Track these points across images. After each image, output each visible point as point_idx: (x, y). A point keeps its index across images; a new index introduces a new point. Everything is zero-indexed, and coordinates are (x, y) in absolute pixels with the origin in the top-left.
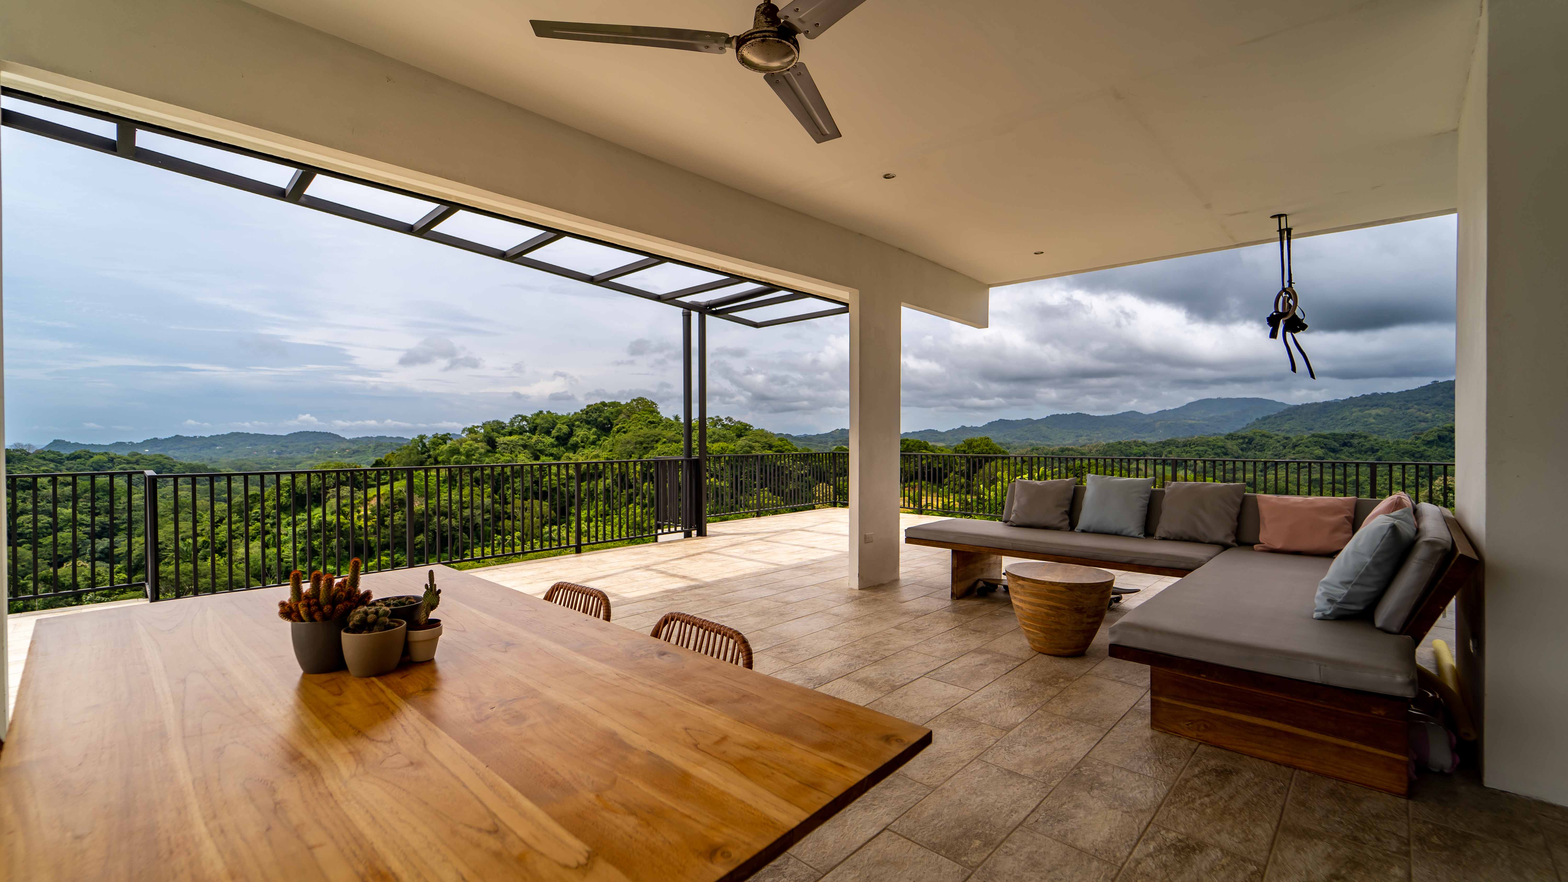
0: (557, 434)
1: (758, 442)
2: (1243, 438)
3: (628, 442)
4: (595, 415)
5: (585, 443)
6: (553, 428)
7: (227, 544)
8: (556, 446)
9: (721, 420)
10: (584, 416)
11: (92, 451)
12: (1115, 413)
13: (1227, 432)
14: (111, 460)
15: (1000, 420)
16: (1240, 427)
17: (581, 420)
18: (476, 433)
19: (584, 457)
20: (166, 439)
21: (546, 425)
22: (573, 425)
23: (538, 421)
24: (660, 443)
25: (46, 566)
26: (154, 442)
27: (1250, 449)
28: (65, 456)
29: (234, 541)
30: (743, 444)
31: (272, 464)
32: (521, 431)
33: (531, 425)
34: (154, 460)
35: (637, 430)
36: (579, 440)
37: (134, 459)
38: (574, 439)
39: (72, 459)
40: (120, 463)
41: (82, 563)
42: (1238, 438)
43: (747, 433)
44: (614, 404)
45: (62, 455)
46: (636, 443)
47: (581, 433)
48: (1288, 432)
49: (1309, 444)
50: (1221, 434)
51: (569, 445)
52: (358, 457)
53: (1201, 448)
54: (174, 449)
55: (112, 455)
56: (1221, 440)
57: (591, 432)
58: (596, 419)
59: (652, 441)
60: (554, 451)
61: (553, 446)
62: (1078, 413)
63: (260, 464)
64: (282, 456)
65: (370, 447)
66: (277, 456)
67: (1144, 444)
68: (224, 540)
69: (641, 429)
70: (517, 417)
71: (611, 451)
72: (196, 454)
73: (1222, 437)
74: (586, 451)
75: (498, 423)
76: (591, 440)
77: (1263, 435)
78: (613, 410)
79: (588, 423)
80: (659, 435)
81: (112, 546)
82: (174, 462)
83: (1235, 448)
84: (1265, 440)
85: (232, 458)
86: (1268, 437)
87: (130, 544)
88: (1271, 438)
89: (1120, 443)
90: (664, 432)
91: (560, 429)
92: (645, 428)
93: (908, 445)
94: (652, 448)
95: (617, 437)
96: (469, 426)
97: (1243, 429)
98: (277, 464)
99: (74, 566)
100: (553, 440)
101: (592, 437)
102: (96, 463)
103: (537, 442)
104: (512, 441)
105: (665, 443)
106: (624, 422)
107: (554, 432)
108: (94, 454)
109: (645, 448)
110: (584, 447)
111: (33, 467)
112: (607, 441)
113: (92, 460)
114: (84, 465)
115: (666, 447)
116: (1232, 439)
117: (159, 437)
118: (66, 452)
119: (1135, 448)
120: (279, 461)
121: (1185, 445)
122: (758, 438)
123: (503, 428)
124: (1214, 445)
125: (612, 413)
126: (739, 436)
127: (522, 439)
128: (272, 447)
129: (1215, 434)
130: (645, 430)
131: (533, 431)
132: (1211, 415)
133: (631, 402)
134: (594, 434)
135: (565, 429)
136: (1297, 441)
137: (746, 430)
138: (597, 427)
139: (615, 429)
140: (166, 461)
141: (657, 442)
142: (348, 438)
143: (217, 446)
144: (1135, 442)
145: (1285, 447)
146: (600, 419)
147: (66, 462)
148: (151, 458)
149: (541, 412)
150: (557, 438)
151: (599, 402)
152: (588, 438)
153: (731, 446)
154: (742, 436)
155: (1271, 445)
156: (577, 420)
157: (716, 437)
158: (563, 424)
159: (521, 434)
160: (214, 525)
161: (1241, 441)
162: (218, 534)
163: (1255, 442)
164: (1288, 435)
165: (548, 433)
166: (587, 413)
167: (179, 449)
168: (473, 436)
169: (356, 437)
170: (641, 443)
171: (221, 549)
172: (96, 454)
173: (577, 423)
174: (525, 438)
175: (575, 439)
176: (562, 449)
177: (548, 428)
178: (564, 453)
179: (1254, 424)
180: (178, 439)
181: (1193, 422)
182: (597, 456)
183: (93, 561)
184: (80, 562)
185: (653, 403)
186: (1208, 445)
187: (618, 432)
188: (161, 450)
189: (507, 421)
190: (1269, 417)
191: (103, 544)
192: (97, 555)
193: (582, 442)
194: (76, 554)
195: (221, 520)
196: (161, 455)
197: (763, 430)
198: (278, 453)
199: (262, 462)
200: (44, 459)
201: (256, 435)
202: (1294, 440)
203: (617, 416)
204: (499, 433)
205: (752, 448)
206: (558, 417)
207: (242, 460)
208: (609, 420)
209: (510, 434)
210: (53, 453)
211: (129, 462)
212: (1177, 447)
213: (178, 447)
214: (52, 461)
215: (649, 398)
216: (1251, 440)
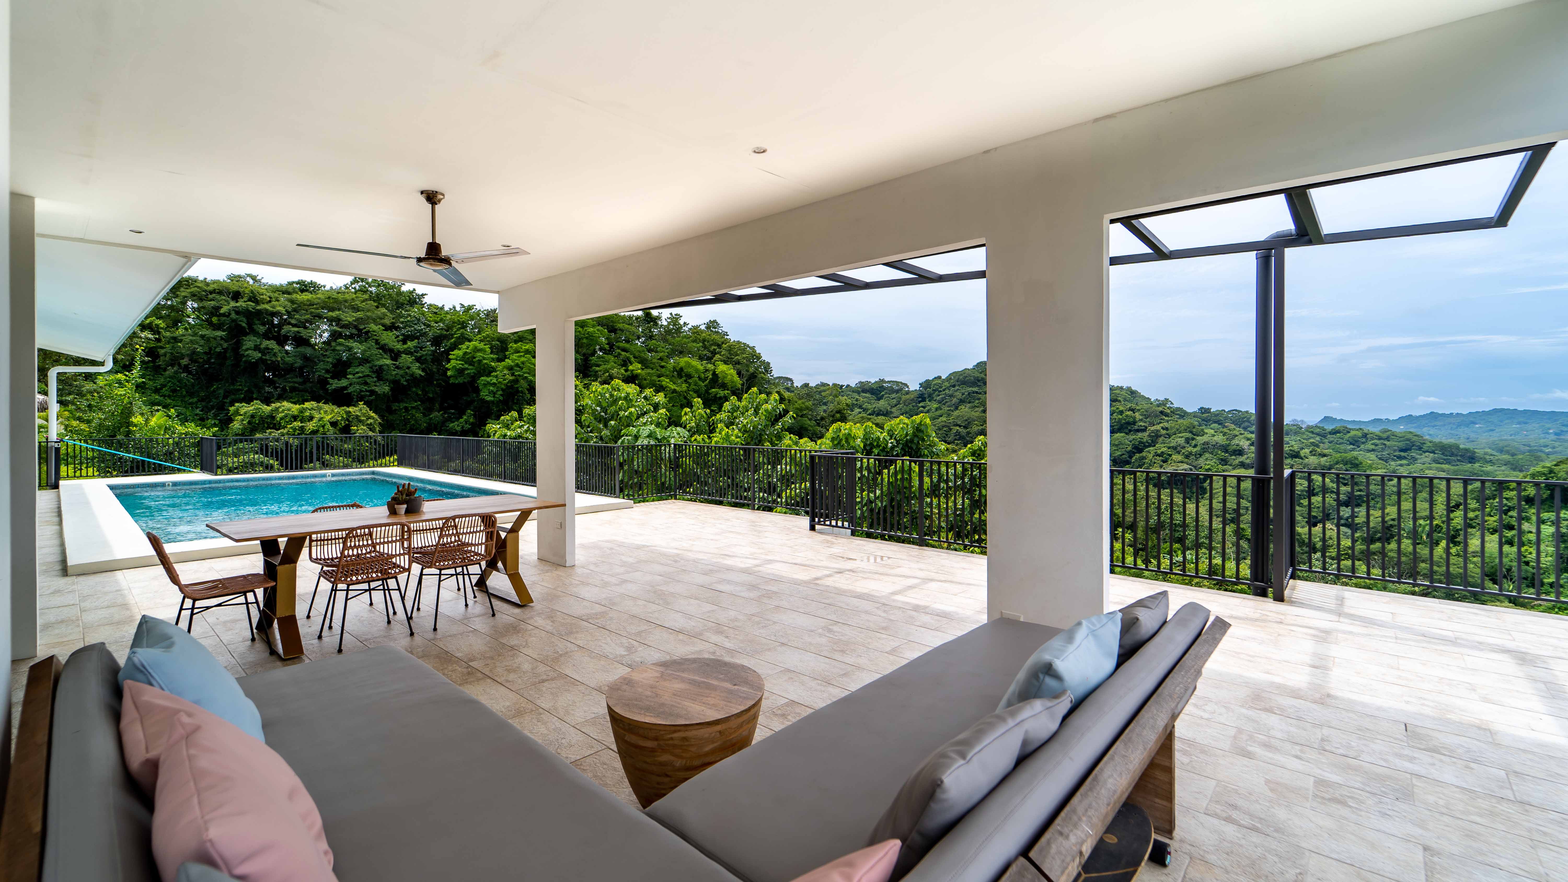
7: (1462, 533)
11: (1349, 426)
14: (1365, 435)
20: (1420, 416)
25: (1304, 523)
26: (1409, 419)
28: (1328, 430)
29: (1469, 530)
31: (1546, 446)
34: (1404, 437)
37: (1385, 436)
39: (1334, 434)
40: (1372, 439)
41: (1331, 527)
45: (1324, 430)
54: (1428, 426)
55: (1366, 431)
63: (1529, 446)
64: (1562, 437)
66: (1553, 437)
68: (1459, 527)
72: (1452, 432)
81: (1353, 516)
82: (1425, 440)
85: (1495, 437)
87: (1368, 516)
98: (1554, 448)
99: (1324, 528)
102: (1352, 438)
108: (1350, 429)
111: (1304, 439)
113: (1349, 435)
114: (1342, 439)
117: (1414, 414)
118: (1329, 427)
120: (1557, 444)
128: (1548, 426)
140: (1415, 438)
143: (1475, 423)
147: (1329, 436)
148: (1400, 435)
160: (1450, 509)
162: (1453, 520)
167: (1433, 426)
171: (1454, 537)
172: (1353, 430)
180: (1433, 416)
183: (1338, 526)
184: (1328, 525)
188: (1415, 427)
191: (1346, 512)
192: (1342, 522)
194: (1326, 517)
195: (1457, 506)
196: (1411, 432)
198: (1556, 434)
199: (1532, 444)
200: (1312, 432)
201: (1525, 412)
207: (1506, 440)
210: (1319, 428)
211: (1380, 438)
213: (1432, 424)
214: (1318, 434)
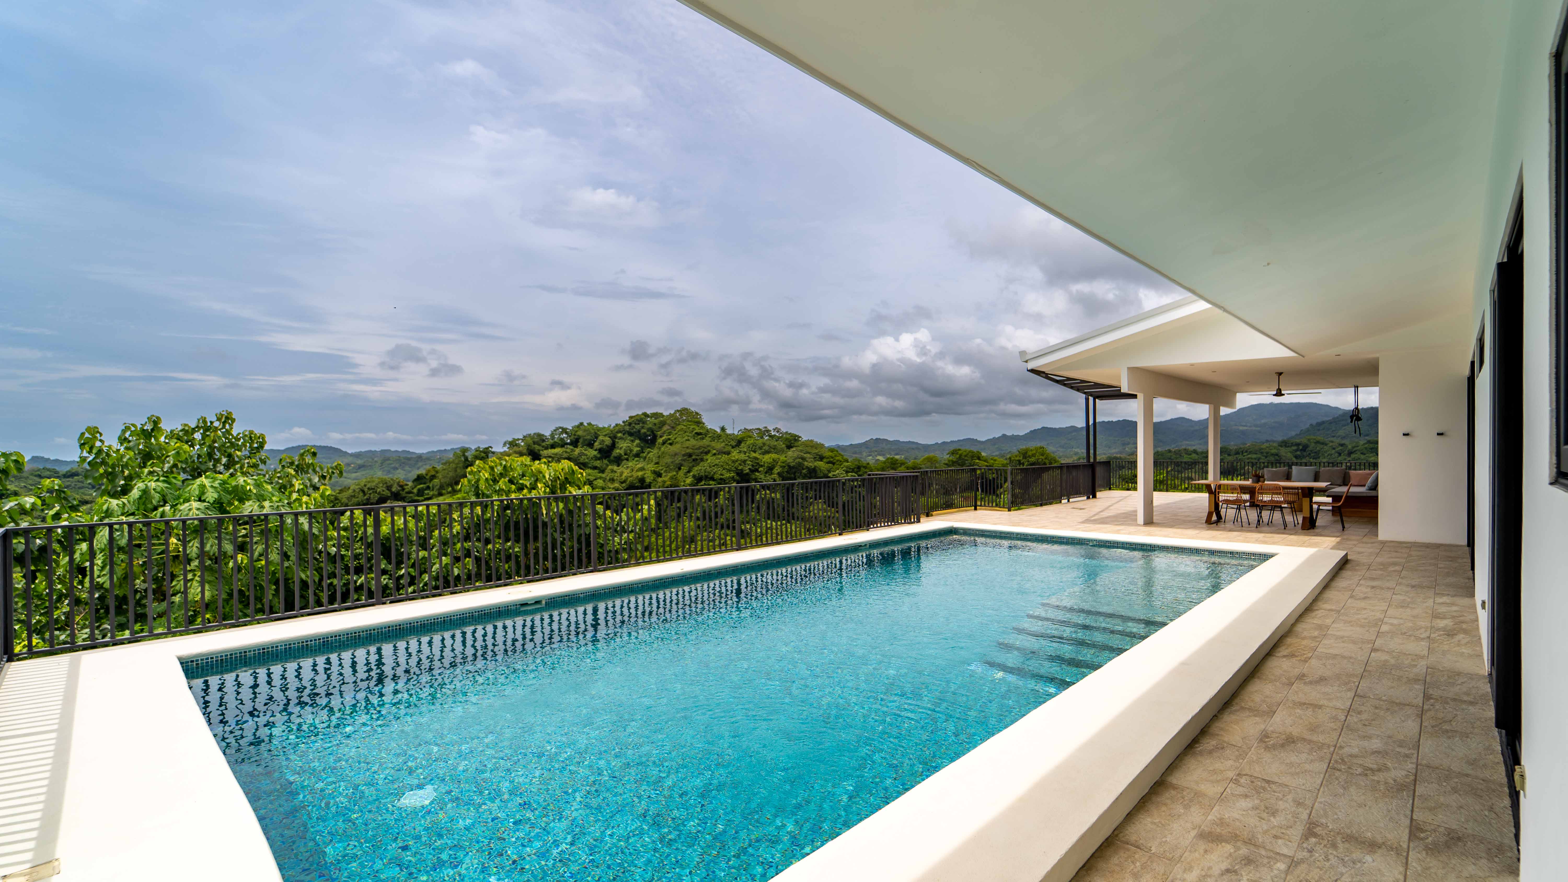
0: (599, 446)
1: (809, 453)
2: (1298, 445)
3: (676, 454)
4: (638, 427)
5: (629, 455)
6: (595, 441)
8: (599, 459)
9: (768, 431)
10: (627, 428)
12: (1163, 419)
13: (1280, 439)
15: (1043, 428)
16: (1293, 433)
17: (624, 432)
18: (517, 445)
19: (628, 471)
21: (589, 437)
22: (615, 437)
23: (580, 433)
24: (710, 455)
27: (1304, 457)
30: (795, 455)
32: (563, 445)
33: (572, 437)
35: (683, 443)
36: (622, 452)
38: (616, 452)
42: (1292, 445)
43: (796, 444)
44: (656, 415)
46: (684, 455)
47: (623, 445)
48: (1343, 438)
49: (1365, 451)
50: (1274, 441)
51: (612, 458)
52: (364, 473)
53: (1254, 456)
56: (1275, 448)
57: (635, 444)
58: (639, 431)
59: (702, 453)
60: (598, 463)
61: (597, 459)
62: (1124, 420)
65: (376, 462)
67: (1195, 452)
69: (688, 440)
70: (557, 429)
71: (657, 463)
73: (1275, 444)
74: (630, 464)
75: (539, 435)
76: (634, 452)
77: (1318, 442)
78: (656, 421)
79: (631, 434)
80: (708, 446)
83: (1289, 455)
84: (1319, 447)
86: (1322, 444)
88: (1326, 445)
89: (1170, 451)
90: (713, 444)
91: (603, 441)
92: (692, 440)
93: (961, 455)
94: (702, 460)
95: (662, 449)
96: (510, 440)
97: (1297, 435)
100: (595, 453)
101: (636, 449)
103: (581, 454)
104: (556, 454)
105: (715, 454)
106: (670, 434)
107: (597, 445)
109: (694, 460)
110: (627, 460)
112: (653, 453)
115: (717, 459)
116: (1286, 446)
119: (1185, 456)
121: (1237, 453)
122: (809, 449)
123: (544, 441)
124: (1267, 453)
125: (655, 424)
126: (789, 447)
127: (566, 452)
129: (1267, 441)
130: (693, 442)
131: (575, 443)
132: (1263, 421)
133: (675, 413)
134: (637, 446)
135: (608, 441)
136: (1353, 447)
137: (796, 440)
138: (640, 440)
139: (660, 440)
141: (707, 453)
142: (350, 452)
144: (1185, 450)
145: (1340, 454)
146: (643, 431)
149: (582, 424)
150: (600, 451)
151: (640, 413)
152: (631, 451)
153: (782, 458)
154: (792, 447)
155: (1326, 452)
156: (619, 432)
157: (766, 448)
158: (605, 435)
159: (562, 446)
161: (1295, 448)
163: (1310, 449)
164: (1343, 442)
165: (590, 445)
166: (630, 424)
168: (516, 449)
169: (358, 450)
170: (690, 455)
173: (619, 435)
174: (568, 450)
175: (618, 451)
176: (606, 461)
177: (591, 440)
178: (607, 466)
179: (1308, 430)
181: (1245, 428)
182: (642, 469)
185: (697, 414)
186: (1262, 453)
187: (664, 443)
189: (547, 433)
190: (1323, 423)
193: (625, 454)
197: (812, 441)
202: (1350, 447)
203: (660, 428)
204: (539, 445)
205: (803, 459)
206: (599, 429)
208: (652, 432)
209: (553, 446)
212: (1229, 455)
215: (693, 409)
216: (1305, 447)
